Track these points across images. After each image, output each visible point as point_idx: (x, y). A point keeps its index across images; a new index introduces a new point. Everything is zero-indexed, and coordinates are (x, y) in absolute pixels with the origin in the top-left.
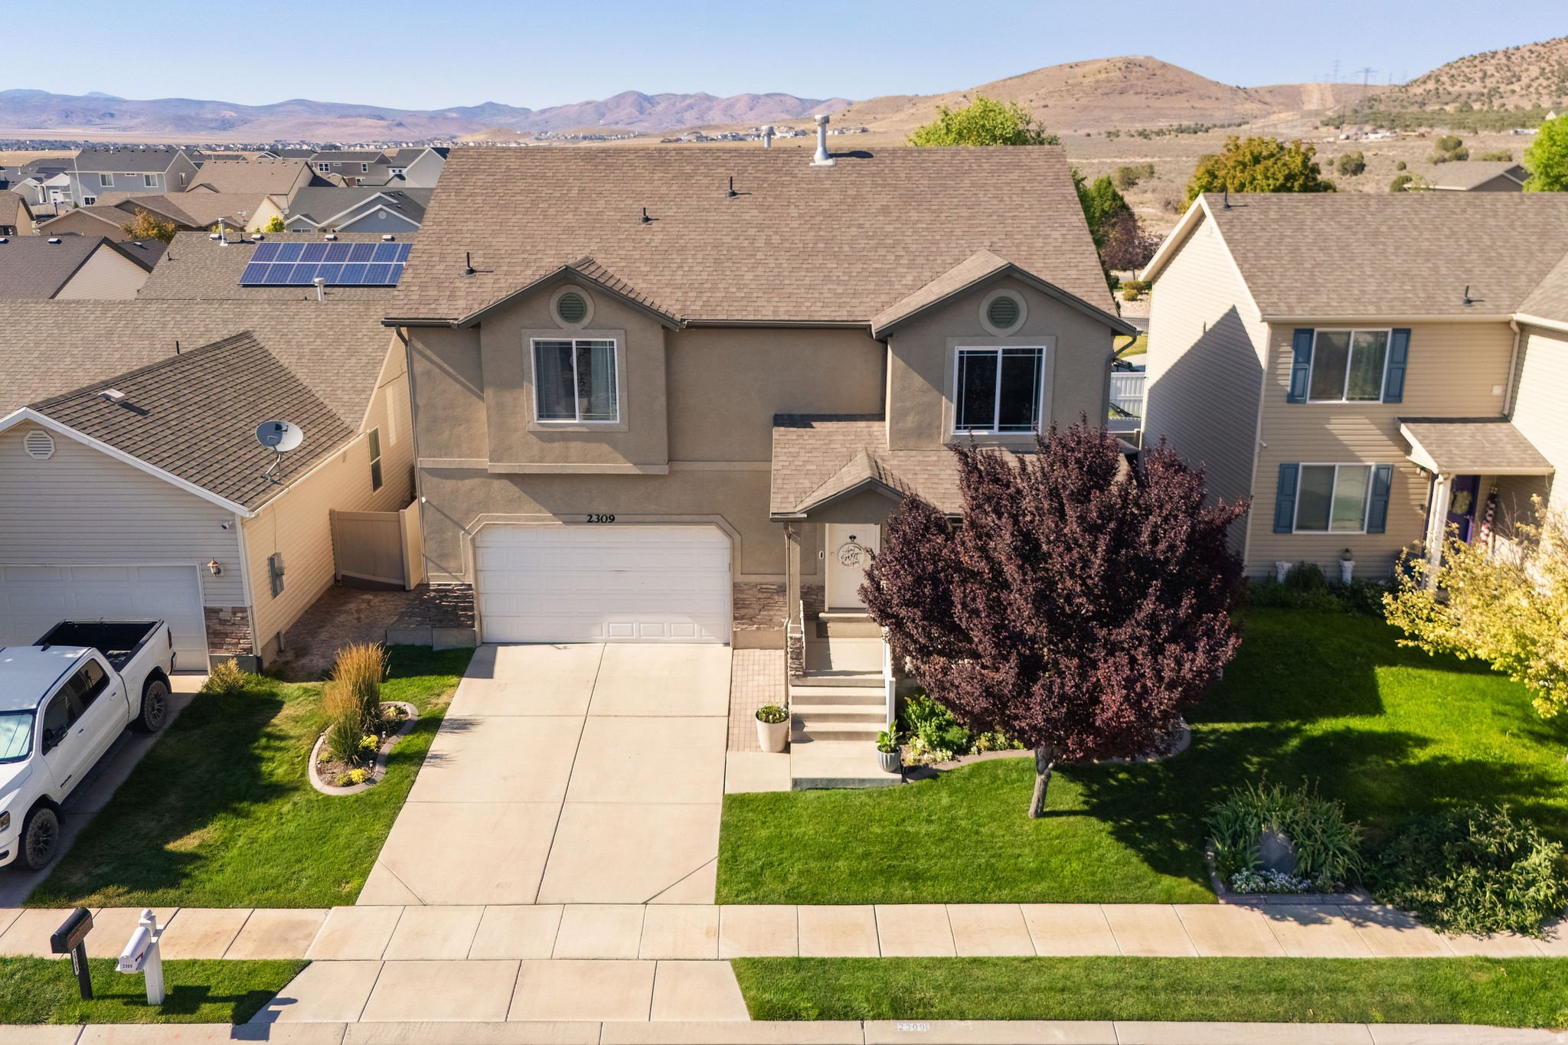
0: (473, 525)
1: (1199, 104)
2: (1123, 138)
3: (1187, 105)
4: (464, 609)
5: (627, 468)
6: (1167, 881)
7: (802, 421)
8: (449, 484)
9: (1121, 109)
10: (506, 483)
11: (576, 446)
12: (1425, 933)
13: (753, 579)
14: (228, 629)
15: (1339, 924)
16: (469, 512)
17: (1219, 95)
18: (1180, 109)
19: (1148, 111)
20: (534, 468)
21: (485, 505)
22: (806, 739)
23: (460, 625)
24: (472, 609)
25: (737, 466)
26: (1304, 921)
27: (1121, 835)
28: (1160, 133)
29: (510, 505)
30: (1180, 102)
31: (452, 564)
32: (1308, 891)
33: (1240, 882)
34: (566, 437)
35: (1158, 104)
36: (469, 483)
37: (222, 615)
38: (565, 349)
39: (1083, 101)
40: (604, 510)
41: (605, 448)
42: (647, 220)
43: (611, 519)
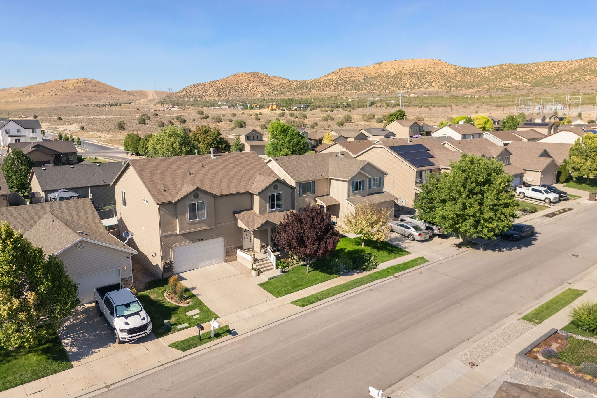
0: (173, 247)
1: (113, 96)
2: (91, 107)
3: (109, 96)
4: (171, 267)
5: (207, 227)
6: (332, 276)
7: (239, 212)
8: (168, 239)
9: (86, 97)
10: (180, 236)
11: (197, 225)
12: (365, 272)
13: (230, 247)
14: (127, 282)
15: (356, 274)
16: (172, 244)
17: (120, 93)
18: (107, 97)
19: (96, 98)
20: (189, 231)
21: (175, 242)
22: (262, 272)
23: (170, 271)
24: (173, 266)
25: (226, 223)
26: (352, 275)
27: (321, 271)
28: (104, 105)
29: (181, 241)
30: (106, 95)
31: (168, 257)
32: (349, 271)
33: (341, 272)
34: (195, 223)
35: (99, 95)
36: (172, 238)
37: (125, 280)
38: (195, 204)
39: (71, 93)
40: (200, 238)
41: (203, 224)
42: (191, 174)
43: (202, 240)
